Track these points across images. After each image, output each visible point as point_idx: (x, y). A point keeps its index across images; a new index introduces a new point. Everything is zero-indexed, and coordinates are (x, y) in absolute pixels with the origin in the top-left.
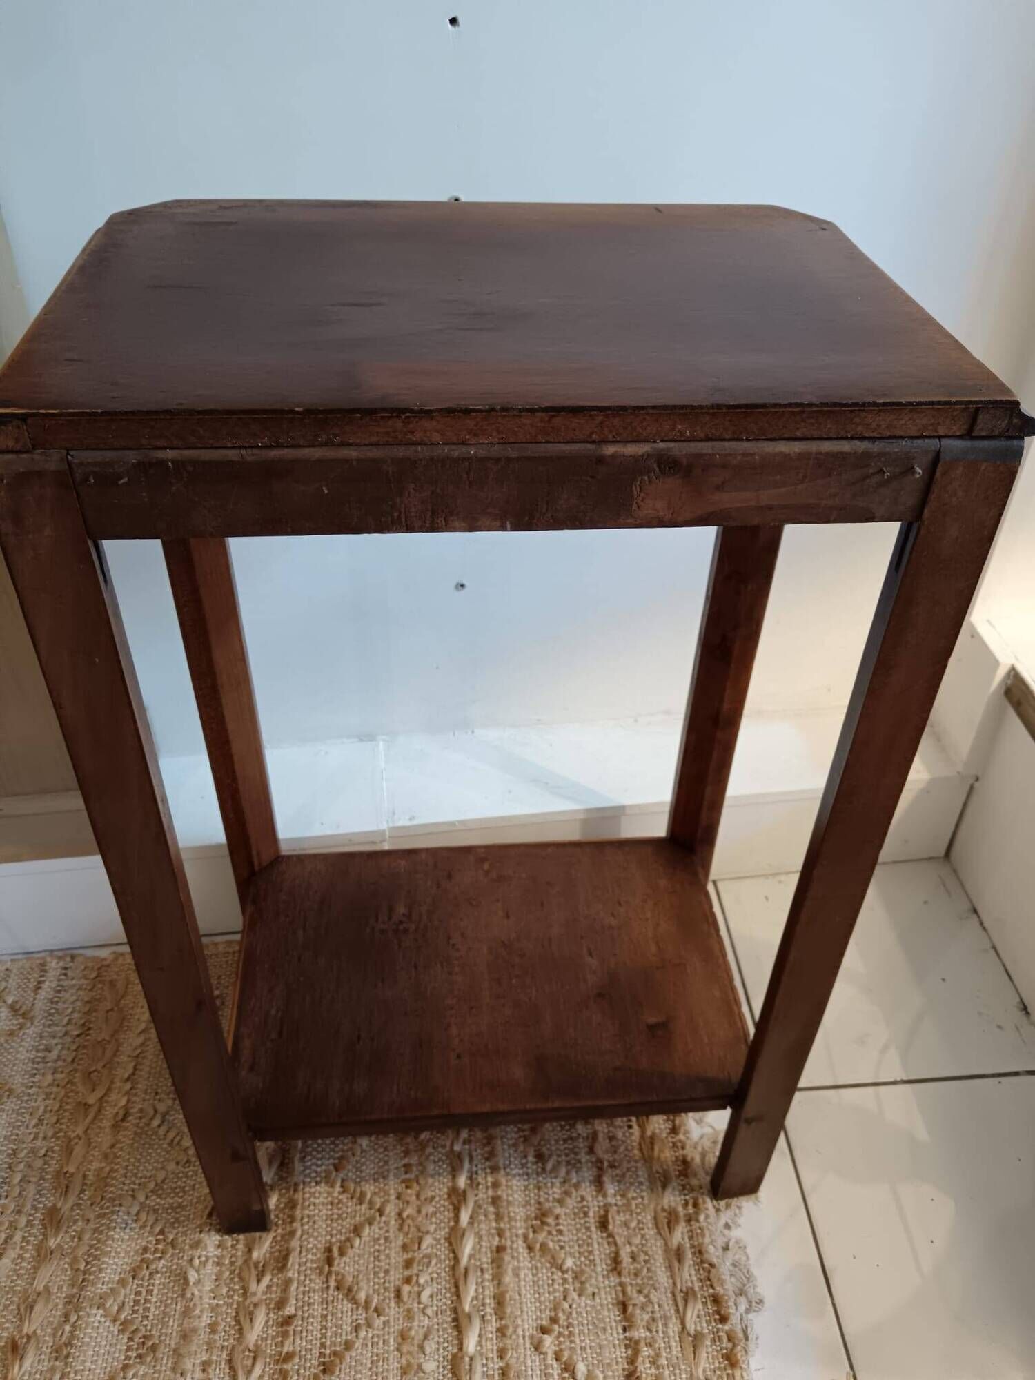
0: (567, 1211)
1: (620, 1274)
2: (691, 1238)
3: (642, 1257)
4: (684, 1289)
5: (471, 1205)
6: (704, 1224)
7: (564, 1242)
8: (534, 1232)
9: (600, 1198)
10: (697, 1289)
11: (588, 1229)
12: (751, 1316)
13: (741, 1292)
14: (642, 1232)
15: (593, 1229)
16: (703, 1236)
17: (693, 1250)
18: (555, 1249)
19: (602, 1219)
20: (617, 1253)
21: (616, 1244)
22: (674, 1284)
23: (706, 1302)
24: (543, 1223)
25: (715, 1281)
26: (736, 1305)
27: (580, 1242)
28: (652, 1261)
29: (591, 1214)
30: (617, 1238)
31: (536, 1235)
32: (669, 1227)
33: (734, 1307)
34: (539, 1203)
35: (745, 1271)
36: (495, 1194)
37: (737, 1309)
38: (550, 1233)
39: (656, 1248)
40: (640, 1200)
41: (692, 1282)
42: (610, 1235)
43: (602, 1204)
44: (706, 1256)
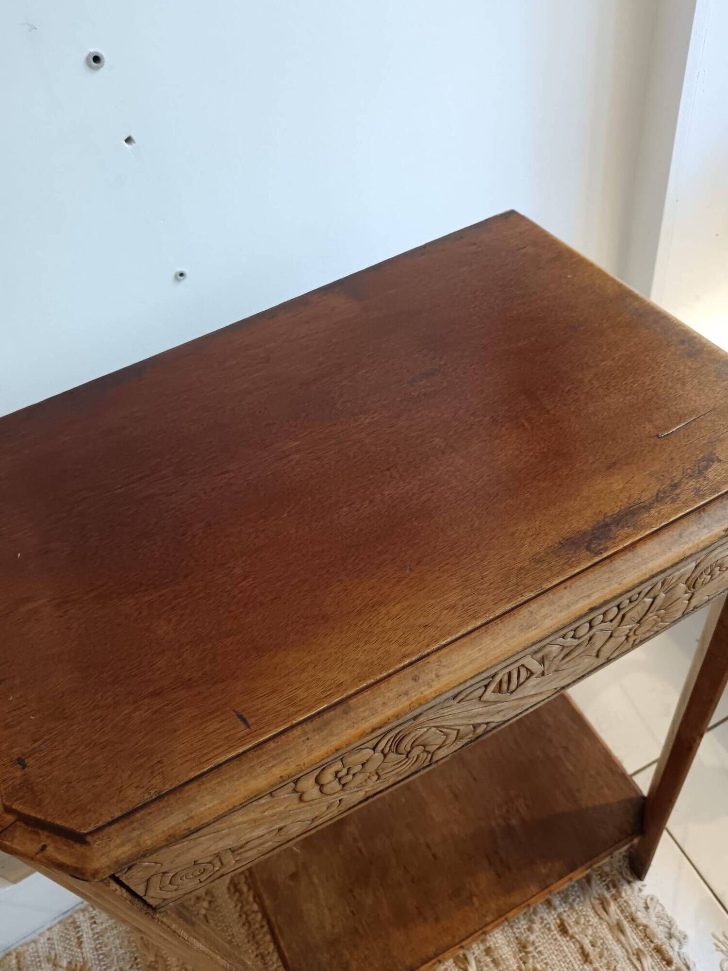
0: (537, 934)
1: (591, 963)
2: (622, 911)
3: (599, 943)
4: (635, 952)
5: (473, 963)
6: (626, 898)
7: (546, 959)
8: (524, 963)
9: (553, 912)
10: (642, 948)
11: (556, 939)
12: (684, 950)
13: (670, 936)
14: (590, 923)
15: (559, 938)
16: (630, 907)
17: (627, 920)
18: (543, 968)
19: (561, 928)
20: (582, 948)
21: (577, 941)
22: (627, 951)
23: (652, 954)
24: (527, 953)
25: (651, 937)
26: (672, 947)
27: (556, 953)
28: (606, 942)
29: (553, 928)
30: (577, 937)
31: (527, 965)
32: (605, 910)
33: (671, 949)
34: (517, 938)
35: (665, 918)
36: (485, 947)
37: (673, 950)
38: (533, 957)
39: (604, 931)
40: (578, 899)
41: (637, 943)
42: (572, 937)
43: (555, 916)
44: (639, 921)
